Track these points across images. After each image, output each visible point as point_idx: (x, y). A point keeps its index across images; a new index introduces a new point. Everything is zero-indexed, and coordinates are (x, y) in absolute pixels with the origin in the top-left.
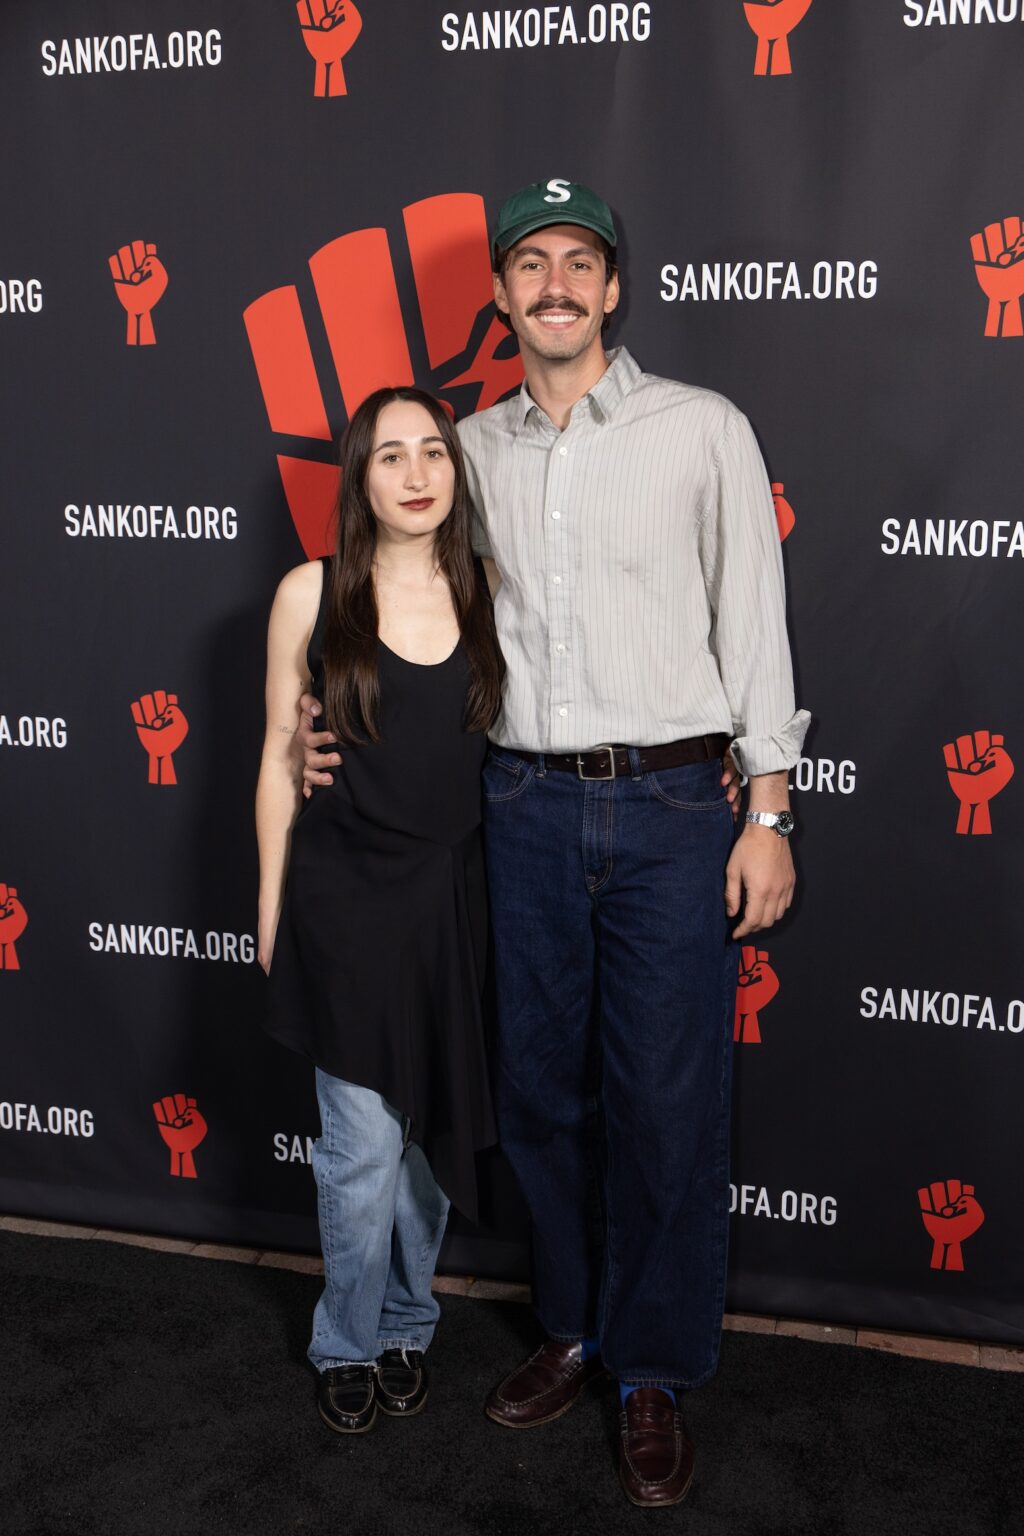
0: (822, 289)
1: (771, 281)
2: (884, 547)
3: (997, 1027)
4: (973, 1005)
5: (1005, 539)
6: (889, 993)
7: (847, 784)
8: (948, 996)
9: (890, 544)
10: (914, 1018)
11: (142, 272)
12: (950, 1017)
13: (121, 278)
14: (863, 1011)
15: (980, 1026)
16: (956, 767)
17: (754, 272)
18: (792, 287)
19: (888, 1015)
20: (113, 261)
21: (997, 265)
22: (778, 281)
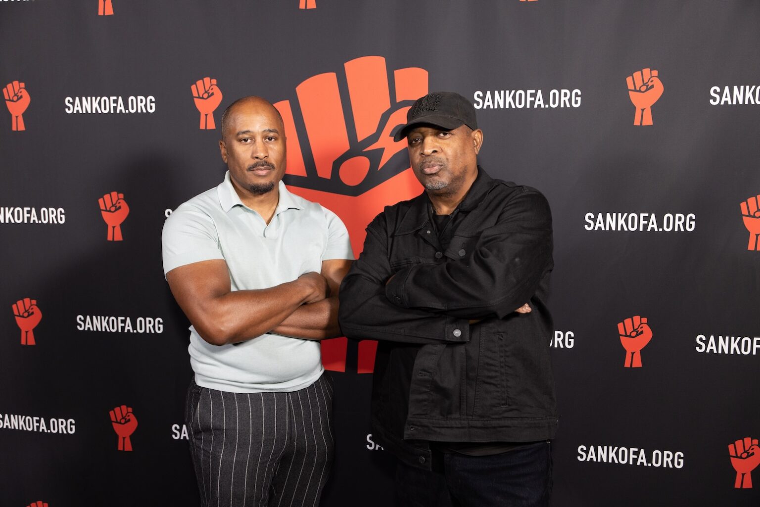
0: (554, 103)
1: (529, 99)
2: (586, 227)
3: (647, 464)
4: (634, 453)
5: (646, 222)
6: (592, 448)
7: (569, 343)
8: (621, 449)
9: (589, 225)
10: (605, 461)
11: (209, 93)
12: (623, 459)
13: (197, 96)
14: (579, 458)
15: (638, 464)
16: (624, 334)
17: (520, 95)
18: (539, 102)
19: (592, 459)
20: (193, 87)
21: (640, 91)
22: (533, 99)
